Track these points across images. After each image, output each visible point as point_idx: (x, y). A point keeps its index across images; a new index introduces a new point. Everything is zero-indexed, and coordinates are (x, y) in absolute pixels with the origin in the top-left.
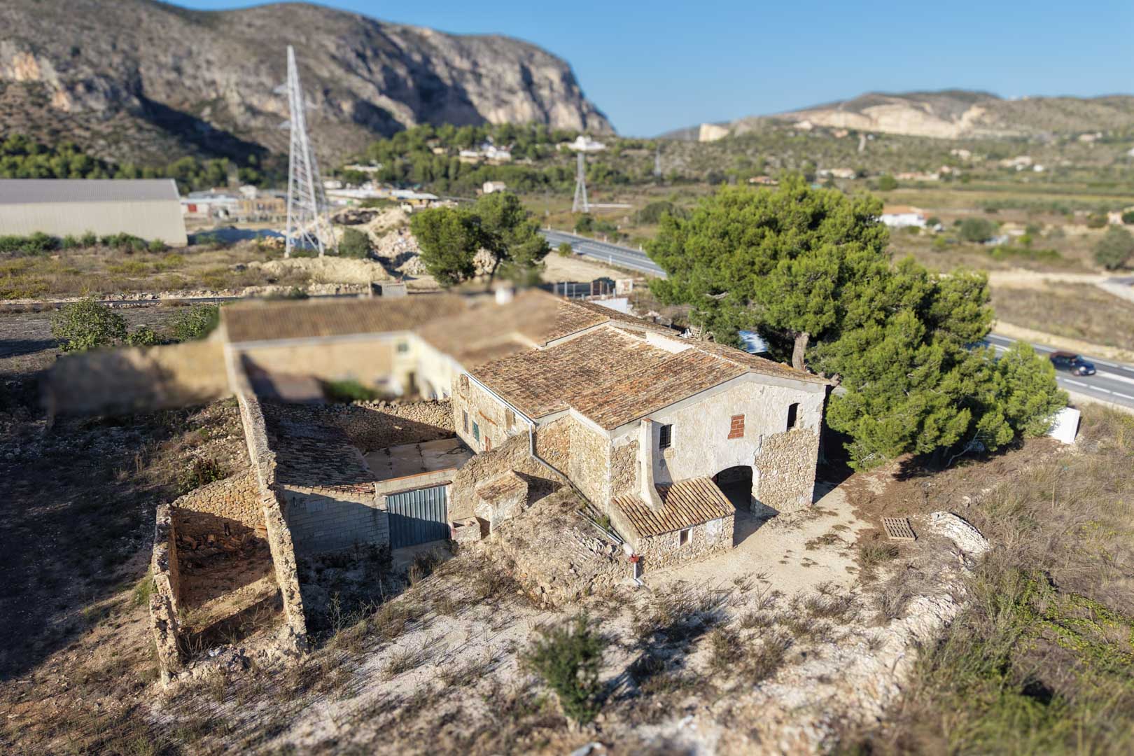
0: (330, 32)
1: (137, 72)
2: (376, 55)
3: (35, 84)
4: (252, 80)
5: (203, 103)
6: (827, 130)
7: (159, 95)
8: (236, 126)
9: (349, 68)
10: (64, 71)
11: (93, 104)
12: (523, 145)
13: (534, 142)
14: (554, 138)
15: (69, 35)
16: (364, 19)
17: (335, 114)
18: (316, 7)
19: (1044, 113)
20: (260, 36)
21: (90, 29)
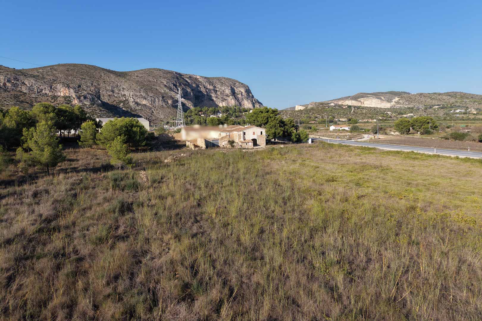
0: (164, 78)
1: (99, 92)
2: (180, 85)
3: (67, 97)
4: (138, 94)
5: (121, 102)
6: (340, 106)
7: (106, 99)
8: (131, 109)
9: (171, 89)
10: (77, 93)
11: (86, 103)
12: (231, 113)
13: (235, 112)
14: (242, 111)
15: (77, 81)
16: (176, 73)
17: (166, 105)
18: (160, 70)
19: (423, 99)
20: (141, 80)
21: (85, 79)
